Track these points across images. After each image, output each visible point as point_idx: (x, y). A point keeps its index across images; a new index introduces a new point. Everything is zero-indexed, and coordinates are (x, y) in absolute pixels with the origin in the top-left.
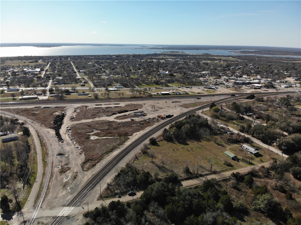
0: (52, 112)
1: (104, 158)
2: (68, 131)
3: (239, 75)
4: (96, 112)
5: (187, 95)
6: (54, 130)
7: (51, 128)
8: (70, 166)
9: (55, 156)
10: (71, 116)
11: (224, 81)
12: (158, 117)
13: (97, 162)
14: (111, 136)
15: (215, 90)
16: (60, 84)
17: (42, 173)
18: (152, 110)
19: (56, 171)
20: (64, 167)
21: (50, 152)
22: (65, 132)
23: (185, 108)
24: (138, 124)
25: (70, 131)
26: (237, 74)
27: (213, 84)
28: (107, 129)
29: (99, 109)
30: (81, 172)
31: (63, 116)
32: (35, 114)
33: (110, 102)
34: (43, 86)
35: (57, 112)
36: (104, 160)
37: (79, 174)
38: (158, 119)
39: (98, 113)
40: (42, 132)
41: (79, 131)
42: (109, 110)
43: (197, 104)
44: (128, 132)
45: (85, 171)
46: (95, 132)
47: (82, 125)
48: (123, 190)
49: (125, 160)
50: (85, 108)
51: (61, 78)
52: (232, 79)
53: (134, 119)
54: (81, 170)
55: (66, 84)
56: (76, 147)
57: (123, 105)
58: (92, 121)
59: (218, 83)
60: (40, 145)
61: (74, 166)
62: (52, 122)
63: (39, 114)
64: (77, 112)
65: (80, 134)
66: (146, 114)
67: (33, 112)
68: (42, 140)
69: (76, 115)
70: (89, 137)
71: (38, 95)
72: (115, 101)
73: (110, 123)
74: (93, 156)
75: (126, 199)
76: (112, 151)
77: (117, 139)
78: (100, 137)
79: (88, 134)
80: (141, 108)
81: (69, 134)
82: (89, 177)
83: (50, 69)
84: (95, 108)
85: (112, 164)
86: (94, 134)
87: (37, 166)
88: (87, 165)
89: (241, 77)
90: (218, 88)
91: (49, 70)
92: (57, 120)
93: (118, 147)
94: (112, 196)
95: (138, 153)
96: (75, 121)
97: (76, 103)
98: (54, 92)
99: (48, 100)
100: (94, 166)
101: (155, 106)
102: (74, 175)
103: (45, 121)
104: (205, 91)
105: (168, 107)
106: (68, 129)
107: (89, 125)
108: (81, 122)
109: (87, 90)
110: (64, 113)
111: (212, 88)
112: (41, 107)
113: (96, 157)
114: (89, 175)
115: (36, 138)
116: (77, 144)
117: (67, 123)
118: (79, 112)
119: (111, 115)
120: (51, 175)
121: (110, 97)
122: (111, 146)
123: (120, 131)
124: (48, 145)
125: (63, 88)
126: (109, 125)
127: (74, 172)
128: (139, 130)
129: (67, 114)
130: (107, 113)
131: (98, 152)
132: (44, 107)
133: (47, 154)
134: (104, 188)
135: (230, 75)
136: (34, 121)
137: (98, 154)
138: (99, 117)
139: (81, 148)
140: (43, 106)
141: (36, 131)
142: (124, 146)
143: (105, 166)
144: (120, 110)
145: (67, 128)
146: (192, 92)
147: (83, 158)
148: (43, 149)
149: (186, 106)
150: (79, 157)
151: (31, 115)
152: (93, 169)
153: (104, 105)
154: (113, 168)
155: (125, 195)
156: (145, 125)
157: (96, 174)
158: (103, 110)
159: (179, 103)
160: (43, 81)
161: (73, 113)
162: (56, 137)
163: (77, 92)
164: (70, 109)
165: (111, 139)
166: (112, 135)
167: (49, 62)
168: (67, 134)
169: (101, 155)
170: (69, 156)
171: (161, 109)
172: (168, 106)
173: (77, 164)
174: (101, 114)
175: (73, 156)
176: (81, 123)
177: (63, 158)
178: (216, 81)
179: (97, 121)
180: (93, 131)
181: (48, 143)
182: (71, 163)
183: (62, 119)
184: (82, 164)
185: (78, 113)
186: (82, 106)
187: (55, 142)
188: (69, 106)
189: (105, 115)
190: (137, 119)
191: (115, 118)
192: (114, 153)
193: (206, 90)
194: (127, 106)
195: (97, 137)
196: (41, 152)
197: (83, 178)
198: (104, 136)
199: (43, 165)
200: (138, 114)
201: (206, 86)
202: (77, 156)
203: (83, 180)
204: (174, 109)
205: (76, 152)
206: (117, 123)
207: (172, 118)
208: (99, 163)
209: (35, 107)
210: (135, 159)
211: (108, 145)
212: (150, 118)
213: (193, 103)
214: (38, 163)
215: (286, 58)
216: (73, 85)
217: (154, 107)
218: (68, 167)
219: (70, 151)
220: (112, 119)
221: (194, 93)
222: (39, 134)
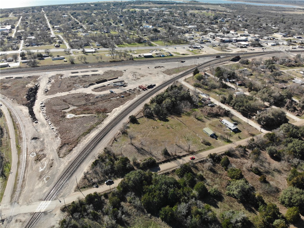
0: (24, 84)
1: (81, 140)
2: (43, 108)
3: (226, 30)
4: (72, 82)
5: (171, 57)
6: (27, 108)
7: (23, 105)
8: (45, 152)
9: (29, 140)
10: (45, 88)
11: (211, 37)
12: (140, 87)
13: (73, 146)
14: (89, 113)
15: (200, 50)
16: (32, 46)
17: (17, 162)
18: (133, 78)
19: (31, 159)
20: (39, 153)
21: (24, 136)
22: (39, 109)
23: (168, 74)
24: (118, 97)
25: (45, 108)
26: (225, 28)
27: (198, 42)
28: (84, 105)
29: (75, 78)
30: (57, 159)
31: (37, 88)
32: (6, 86)
33: (87, 68)
34: (14, 50)
35: (29, 83)
36: (82, 143)
37: (55, 162)
38: (139, 90)
39: (74, 83)
40: (15, 110)
41: (54, 108)
42: (86, 78)
43: (180, 69)
44: (107, 107)
45: (61, 157)
46: (72, 108)
47: (57, 99)
48: (100, 178)
49: (103, 142)
50: (59, 77)
51: (33, 37)
52: (219, 36)
53: (113, 90)
54: (57, 157)
55: (39, 45)
56: (52, 128)
57: (101, 72)
58: (68, 95)
59: (204, 41)
60: (13, 127)
61: (49, 152)
62: (25, 97)
63: (10, 86)
64: (51, 82)
65: (55, 111)
66: (126, 84)
67: (4, 85)
68: (14, 120)
69: (50, 87)
70: (65, 115)
71: (9, 62)
72: (92, 67)
73: (87, 96)
74: (69, 139)
75: (103, 188)
76: (90, 133)
77: (95, 117)
78: (76, 115)
79: (64, 112)
80: (121, 76)
81: (44, 111)
82: (66, 165)
83: (22, 26)
84: (72, 77)
85: (90, 148)
86: (71, 111)
87: (11, 153)
88: (64, 150)
89: (228, 32)
90: (203, 47)
91: (20, 27)
92: (30, 94)
93: (96, 127)
94: (89, 186)
95: (117, 133)
96: (49, 95)
97: (50, 71)
98: (25, 57)
99: (20, 67)
100: (71, 151)
101: (136, 73)
102: (50, 163)
103: (17, 96)
104: (190, 51)
105: (151, 74)
106: (43, 105)
107: (65, 100)
108: (56, 96)
109: (62, 52)
110: (37, 85)
111: (197, 48)
112: (12, 77)
113: (73, 140)
114: (66, 162)
115: (8, 118)
116: (52, 124)
117: (41, 98)
118: (54, 82)
119: (88, 86)
120: (26, 164)
121: (87, 61)
122: (88, 126)
123: (98, 107)
124: (22, 127)
125: (35, 50)
126: (86, 99)
127: (50, 160)
128: (119, 104)
129: (41, 85)
130: (84, 83)
131: (74, 134)
132: (16, 78)
133: (21, 138)
134: (81, 177)
135: (217, 30)
136: (5, 97)
137: (75, 136)
138: (76, 89)
139: (57, 130)
140: (14, 76)
141: (8, 109)
142: (102, 125)
143: (82, 151)
144: (97, 79)
145: (41, 104)
146: (176, 53)
147: (59, 142)
148: (16, 132)
149: (168, 72)
150: (54, 141)
151: (2, 89)
152: (69, 155)
153: (80, 73)
154: (90, 152)
155: (103, 184)
156: (125, 98)
157: (73, 161)
158: (79, 80)
159: (162, 68)
160: (14, 43)
161: (48, 84)
162: (29, 116)
163: (51, 56)
164: (44, 78)
165: (88, 117)
166: (89, 111)
167: (20, 16)
168: (41, 112)
169: (78, 138)
170: (44, 140)
171: (142, 77)
172: (150, 72)
173: (53, 149)
174: (77, 85)
175: (48, 140)
176: (56, 98)
177: (38, 143)
178: (202, 37)
179: (73, 94)
180: (70, 107)
181: (21, 124)
182: (47, 149)
183: (36, 93)
184: (58, 150)
185: (53, 84)
186: (57, 75)
187: (28, 123)
188: (43, 75)
189: (82, 86)
190: (117, 91)
191: (93, 90)
192: (92, 134)
193: (191, 49)
194: (106, 73)
195: (73, 115)
196: (15, 136)
197: (60, 166)
198: (81, 114)
199: (17, 152)
200: (118, 84)
201: (191, 45)
202: (53, 140)
203: (59, 168)
204: (157, 77)
205: (52, 135)
206: (95, 97)
207: (153, 88)
208: (76, 147)
209: (6, 78)
210: (113, 141)
211: (85, 125)
212: (131, 90)
213: (177, 68)
214: (12, 151)
215: (276, 8)
216: (47, 46)
217: (135, 75)
218: (43, 154)
219: (45, 134)
220: (89, 91)
221: (179, 54)
222: (12, 113)
